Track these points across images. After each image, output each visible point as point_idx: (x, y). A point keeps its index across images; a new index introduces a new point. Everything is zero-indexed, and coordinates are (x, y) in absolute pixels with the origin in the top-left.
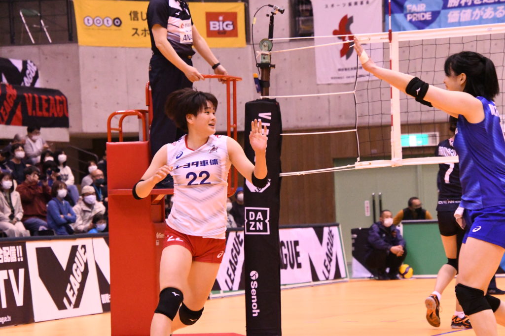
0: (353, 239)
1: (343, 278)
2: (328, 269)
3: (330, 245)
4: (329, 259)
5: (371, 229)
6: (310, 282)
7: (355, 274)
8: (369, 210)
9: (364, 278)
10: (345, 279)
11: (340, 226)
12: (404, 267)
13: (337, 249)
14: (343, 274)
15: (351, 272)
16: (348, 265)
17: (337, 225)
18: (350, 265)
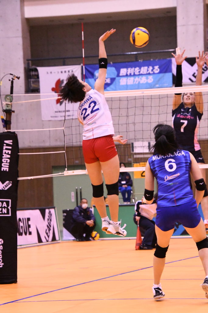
0: (64, 216)
1: (57, 241)
2: (48, 235)
3: (49, 220)
4: (49, 229)
5: (75, 210)
6: (37, 243)
7: (65, 238)
8: (74, 198)
9: (70, 240)
10: (59, 241)
11: (56, 209)
12: (94, 233)
13: (54, 223)
14: (57, 238)
15: (62, 236)
16: (60, 232)
17: (54, 208)
18: (61, 232)
